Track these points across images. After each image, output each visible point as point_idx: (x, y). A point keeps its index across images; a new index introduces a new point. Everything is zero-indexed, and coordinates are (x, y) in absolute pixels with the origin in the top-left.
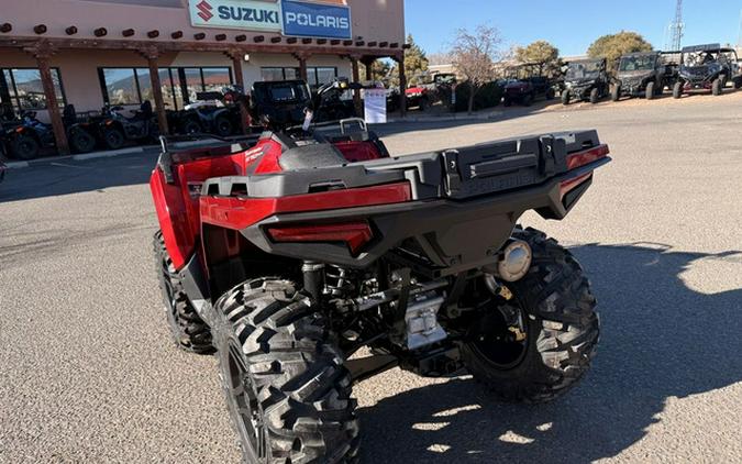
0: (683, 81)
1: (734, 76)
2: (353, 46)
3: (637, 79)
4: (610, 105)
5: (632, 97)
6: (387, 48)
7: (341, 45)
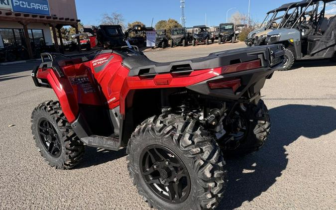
0: (195, 39)
1: (211, 38)
2: (52, 19)
3: (179, 38)
4: (169, 49)
5: (177, 46)
6: (69, 21)
7: (45, 19)
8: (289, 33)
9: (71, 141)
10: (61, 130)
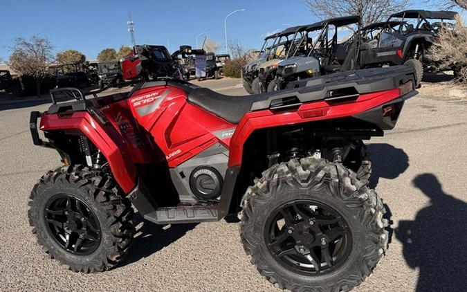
8: (307, 63)
9: (122, 223)
10: (105, 208)
